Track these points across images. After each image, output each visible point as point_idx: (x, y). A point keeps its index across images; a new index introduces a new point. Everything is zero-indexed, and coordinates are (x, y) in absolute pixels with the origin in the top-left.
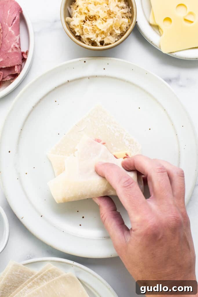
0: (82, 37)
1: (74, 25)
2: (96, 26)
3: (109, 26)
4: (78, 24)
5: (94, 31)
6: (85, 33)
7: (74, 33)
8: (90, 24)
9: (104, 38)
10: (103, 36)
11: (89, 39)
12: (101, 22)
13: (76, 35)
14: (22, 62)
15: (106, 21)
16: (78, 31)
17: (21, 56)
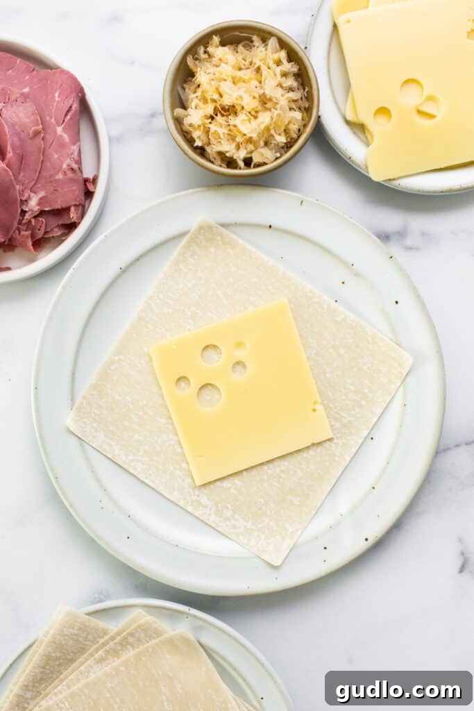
0: (208, 149)
1: (191, 125)
2: (235, 126)
3: (263, 126)
4: (200, 123)
5: (232, 138)
6: (213, 141)
7: (190, 141)
8: (224, 123)
9: (251, 152)
10: (251, 147)
11: (220, 154)
12: (246, 118)
13: (195, 145)
14: (86, 199)
15: (256, 117)
16: (199, 137)
17: (82, 187)
